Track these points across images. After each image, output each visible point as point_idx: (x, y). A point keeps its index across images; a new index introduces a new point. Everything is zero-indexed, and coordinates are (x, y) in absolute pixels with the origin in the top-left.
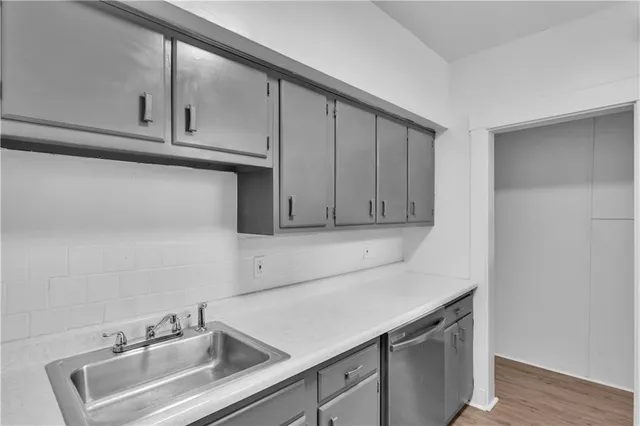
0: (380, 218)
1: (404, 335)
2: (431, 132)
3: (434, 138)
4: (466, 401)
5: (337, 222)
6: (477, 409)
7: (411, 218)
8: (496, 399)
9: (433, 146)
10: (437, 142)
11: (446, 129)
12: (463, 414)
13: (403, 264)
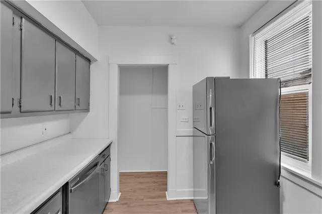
0: (57, 107)
1: (79, 179)
2: (89, 60)
3: (90, 64)
4: (107, 201)
5: (22, 110)
6: (112, 203)
7: (77, 107)
8: (120, 193)
9: (89, 68)
10: (91, 66)
11: (97, 60)
12: (106, 208)
13: (69, 135)
